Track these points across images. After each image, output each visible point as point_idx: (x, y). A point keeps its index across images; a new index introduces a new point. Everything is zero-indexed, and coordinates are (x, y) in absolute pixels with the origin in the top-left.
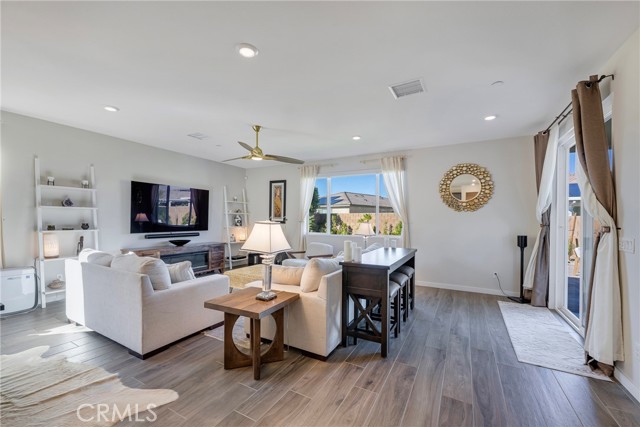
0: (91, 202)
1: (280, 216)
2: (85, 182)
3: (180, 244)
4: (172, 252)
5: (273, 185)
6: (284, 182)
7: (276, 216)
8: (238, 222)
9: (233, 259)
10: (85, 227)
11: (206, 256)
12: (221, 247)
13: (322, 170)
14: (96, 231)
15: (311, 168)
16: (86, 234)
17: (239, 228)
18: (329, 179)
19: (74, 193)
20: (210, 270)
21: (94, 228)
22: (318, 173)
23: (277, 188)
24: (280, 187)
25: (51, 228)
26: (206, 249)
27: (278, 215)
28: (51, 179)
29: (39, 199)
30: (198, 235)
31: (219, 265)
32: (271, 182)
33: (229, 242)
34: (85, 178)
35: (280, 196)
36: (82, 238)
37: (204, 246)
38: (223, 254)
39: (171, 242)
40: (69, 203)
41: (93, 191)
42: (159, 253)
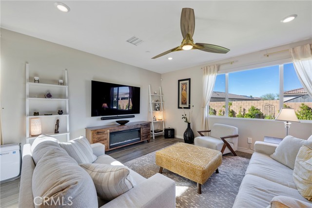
0: (65, 95)
1: (186, 104)
2: (61, 81)
3: (123, 123)
4: (117, 129)
5: (181, 82)
6: (189, 80)
7: (182, 103)
8: (157, 108)
9: (155, 132)
10: (60, 112)
11: (139, 131)
12: (148, 125)
13: (221, 68)
14: (68, 116)
15: (212, 68)
16: (61, 117)
17: (158, 112)
18: (227, 74)
19: (54, 88)
20: (141, 141)
21: (66, 114)
22: (218, 70)
23: (183, 84)
24: (186, 84)
25: (36, 114)
26: (139, 126)
27: (184, 103)
28: (37, 78)
29: (27, 93)
30: (134, 116)
31: (147, 138)
32: (179, 81)
33: (152, 121)
34: (62, 78)
35: (186, 90)
36: (58, 121)
37: (138, 125)
38: (149, 129)
39: (117, 122)
40: (49, 96)
41: (66, 87)
42: (108, 131)
